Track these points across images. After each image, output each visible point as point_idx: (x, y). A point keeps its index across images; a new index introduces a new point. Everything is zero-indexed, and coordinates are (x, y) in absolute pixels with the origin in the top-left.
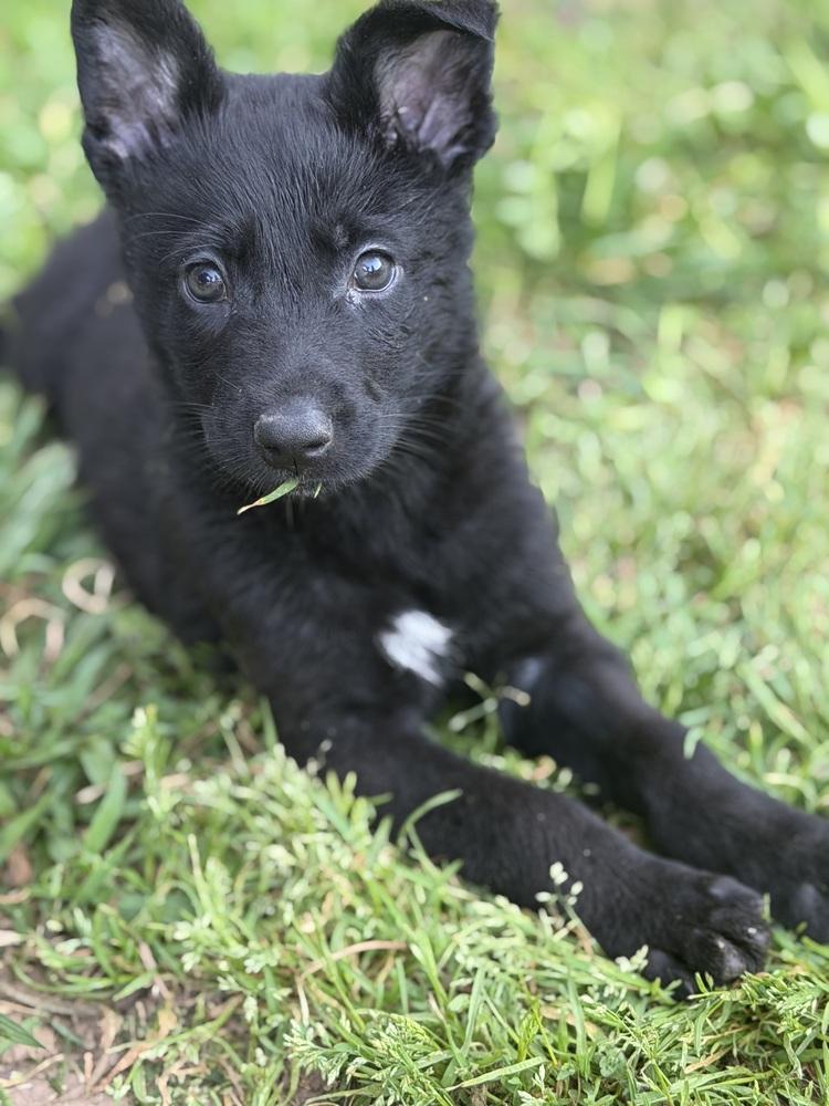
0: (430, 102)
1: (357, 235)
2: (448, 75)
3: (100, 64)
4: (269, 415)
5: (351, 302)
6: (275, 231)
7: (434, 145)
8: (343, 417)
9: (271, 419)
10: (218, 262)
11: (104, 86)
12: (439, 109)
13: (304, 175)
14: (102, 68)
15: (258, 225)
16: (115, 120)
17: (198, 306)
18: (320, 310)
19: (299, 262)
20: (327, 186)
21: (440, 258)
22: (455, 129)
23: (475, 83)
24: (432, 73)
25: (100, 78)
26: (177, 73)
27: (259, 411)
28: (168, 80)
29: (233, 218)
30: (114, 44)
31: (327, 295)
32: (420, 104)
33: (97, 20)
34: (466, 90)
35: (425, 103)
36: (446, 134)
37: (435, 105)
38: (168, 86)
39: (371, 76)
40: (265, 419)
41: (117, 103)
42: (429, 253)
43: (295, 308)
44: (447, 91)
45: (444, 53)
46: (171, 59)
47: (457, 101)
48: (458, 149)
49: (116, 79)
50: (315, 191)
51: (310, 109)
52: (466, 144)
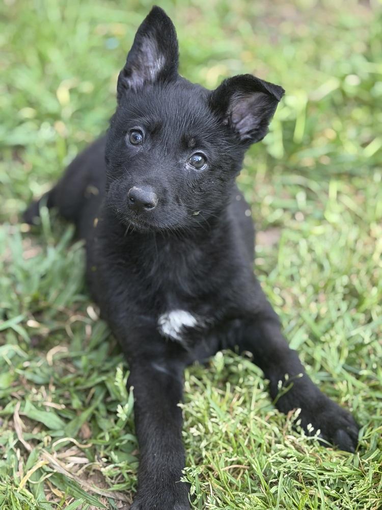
0: (246, 116)
1: (198, 145)
2: (256, 109)
3: (139, 50)
4: (137, 187)
5: (185, 167)
6: (170, 129)
7: (241, 131)
8: (163, 202)
9: (137, 189)
10: (143, 132)
11: (137, 59)
12: (248, 119)
13: (189, 116)
14: (140, 52)
15: (164, 125)
16: (135, 73)
17: (130, 145)
18: (173, 163)
19: (173, 144)
20: (195, 124)
21: (225, 171)
22: (251, 129)
23: (266, 116)
24: (251, 106)
25: (137, 55)
26: (163, 66)
27: (134, 185)
28: (159, 66)
29: (156, 119)
30: (148, 47)
31: (177, 160)
32: (242, 115)
33: (146, 35)
34: (261, 117)
35: (243, 116)
36: (246, 129)
37: (247, 117)
38: (157, 68)
39: (229, 98)
40: (135, 188)
41: (138, 67)
42: (221, 167)
43: (164, 158)
44: (254, 114)
45: (259, 100)
46: (163, 58)
47: (256, 120)
48: (248, 136)
49: (143, 59)
50: (191, 123)
51: (201, 97)
52: (252, 135)
